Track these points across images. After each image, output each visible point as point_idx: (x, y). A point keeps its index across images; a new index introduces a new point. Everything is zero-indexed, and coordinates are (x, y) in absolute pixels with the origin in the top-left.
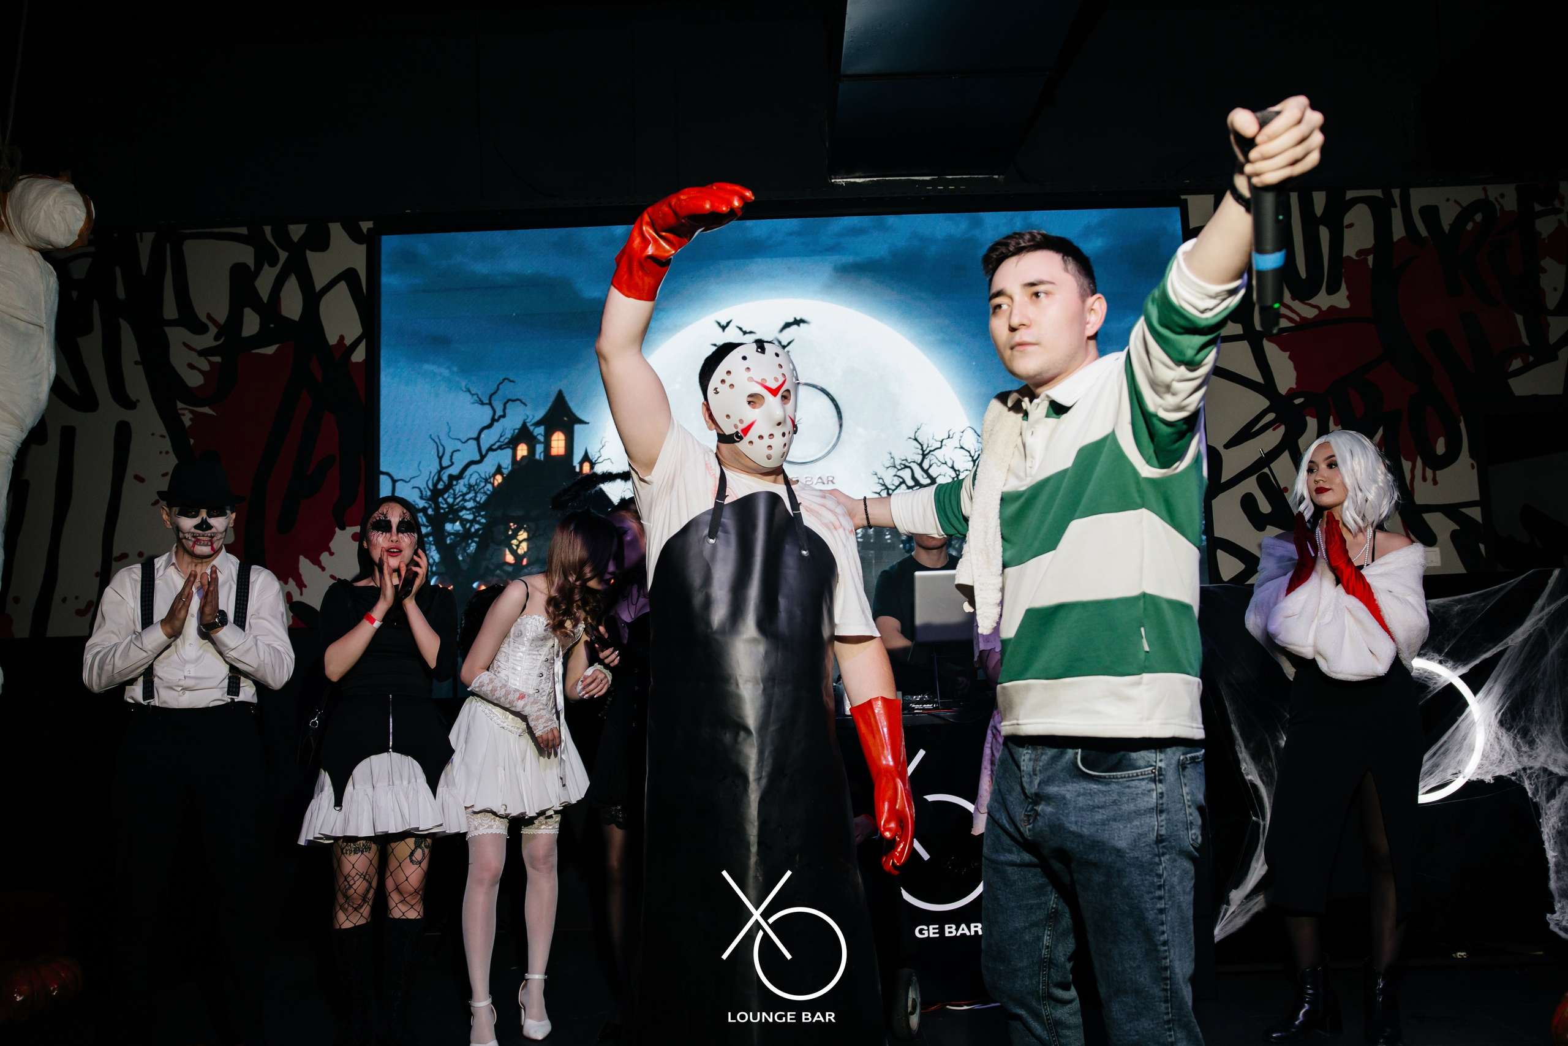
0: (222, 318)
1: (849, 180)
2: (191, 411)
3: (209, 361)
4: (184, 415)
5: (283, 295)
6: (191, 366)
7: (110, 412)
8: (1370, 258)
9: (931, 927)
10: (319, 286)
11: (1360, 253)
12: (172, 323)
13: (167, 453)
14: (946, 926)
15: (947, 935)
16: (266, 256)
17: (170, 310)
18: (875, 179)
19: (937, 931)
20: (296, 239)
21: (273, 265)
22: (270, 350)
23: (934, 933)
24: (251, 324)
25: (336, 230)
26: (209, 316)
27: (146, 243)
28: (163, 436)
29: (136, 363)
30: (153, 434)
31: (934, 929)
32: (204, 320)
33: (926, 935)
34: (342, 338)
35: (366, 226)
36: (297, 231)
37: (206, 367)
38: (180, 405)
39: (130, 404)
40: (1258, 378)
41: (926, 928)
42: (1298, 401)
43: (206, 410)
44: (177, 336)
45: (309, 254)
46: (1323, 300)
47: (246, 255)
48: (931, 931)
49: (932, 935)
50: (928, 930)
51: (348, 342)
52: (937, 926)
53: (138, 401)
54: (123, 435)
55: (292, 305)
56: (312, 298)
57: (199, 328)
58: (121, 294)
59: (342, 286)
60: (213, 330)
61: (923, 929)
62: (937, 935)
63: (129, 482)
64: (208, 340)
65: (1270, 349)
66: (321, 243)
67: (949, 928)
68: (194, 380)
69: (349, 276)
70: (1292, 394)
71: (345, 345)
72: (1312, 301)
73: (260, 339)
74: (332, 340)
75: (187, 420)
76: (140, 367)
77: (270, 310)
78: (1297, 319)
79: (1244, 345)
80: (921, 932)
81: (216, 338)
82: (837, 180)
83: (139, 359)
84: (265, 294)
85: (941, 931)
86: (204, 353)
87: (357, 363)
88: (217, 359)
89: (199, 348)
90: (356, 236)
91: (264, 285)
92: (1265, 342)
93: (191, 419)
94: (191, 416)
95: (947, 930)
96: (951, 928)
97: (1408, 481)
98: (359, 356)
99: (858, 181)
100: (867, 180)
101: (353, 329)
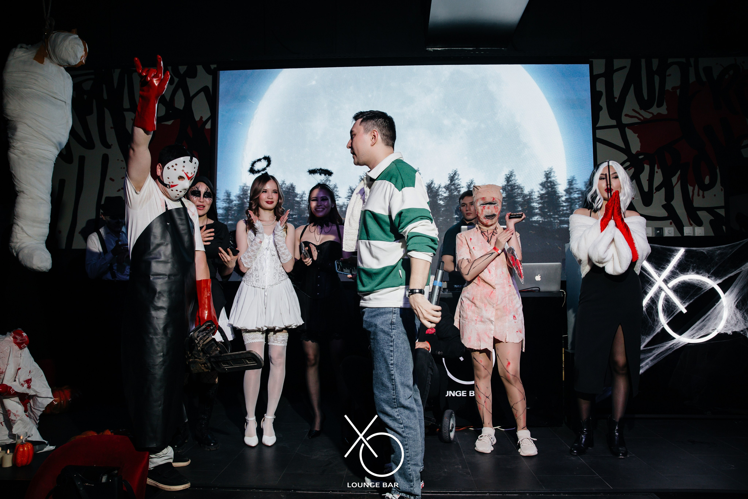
1: (434, 49)
5: (176, 98)
7: (100, 150)
8: (678, 91)
9: (463, 392)
11: (673, 88)
12: (127, 110)
14: (470, 392)
15: (470, 395)
17: (126, 104)
18: (447, 49)
19: (466, 393)
20: (182, 72)
22: (170, 123)
23: (464, 395)
24: (162, 111)
25: (200, 69)
27: (116, 73)
28: (122, 161)
29: (111, 128)
30: (118, 160)
31: (464, 392)
33: (460, 395)
34: (201, 118)
35: (213, 67)
36: (182, 69)
39: (109, 146)
40: (622, 145)
41: (460, 392)
42: (641, 157)
44: (129, 116)
45: (188, 79)
46: (655, 110)
48: (463, 394)
49: (463, 395)
50: (462, 393)
51: (204, 119)
52: (466, 391)
53: (112, 145)
54: (105, 160)
55: (180, 103)
56: (189, 100)
58: (105, 97)
59: (202, 94)
61: (459, 393)
62: (466, 396)
63: (107, 182)
65: (629, 132)
66: (193, 74)
67: (471, 392)
69: (205, 89)
70: (638, 154)
71: (203, 121)
72: (650, 111)
73: (166, 118)
74: (197, 119)
76: (113, 130)
77: (170, 105)
78: (642, 118)
79: (617, 131)
80: (458, 394)
82: (429, 49)
83: (112, 126)
84: (168, 97)
85: (468, 394)
87: (208, 129)
90: (209, 71)
92: (627, 129)
95: (470, 393)
96: (472, 392)
97: (691, 196)
98: (208, 126)
99: (438, 49)
100: (443, 49)
101: (207, 115)
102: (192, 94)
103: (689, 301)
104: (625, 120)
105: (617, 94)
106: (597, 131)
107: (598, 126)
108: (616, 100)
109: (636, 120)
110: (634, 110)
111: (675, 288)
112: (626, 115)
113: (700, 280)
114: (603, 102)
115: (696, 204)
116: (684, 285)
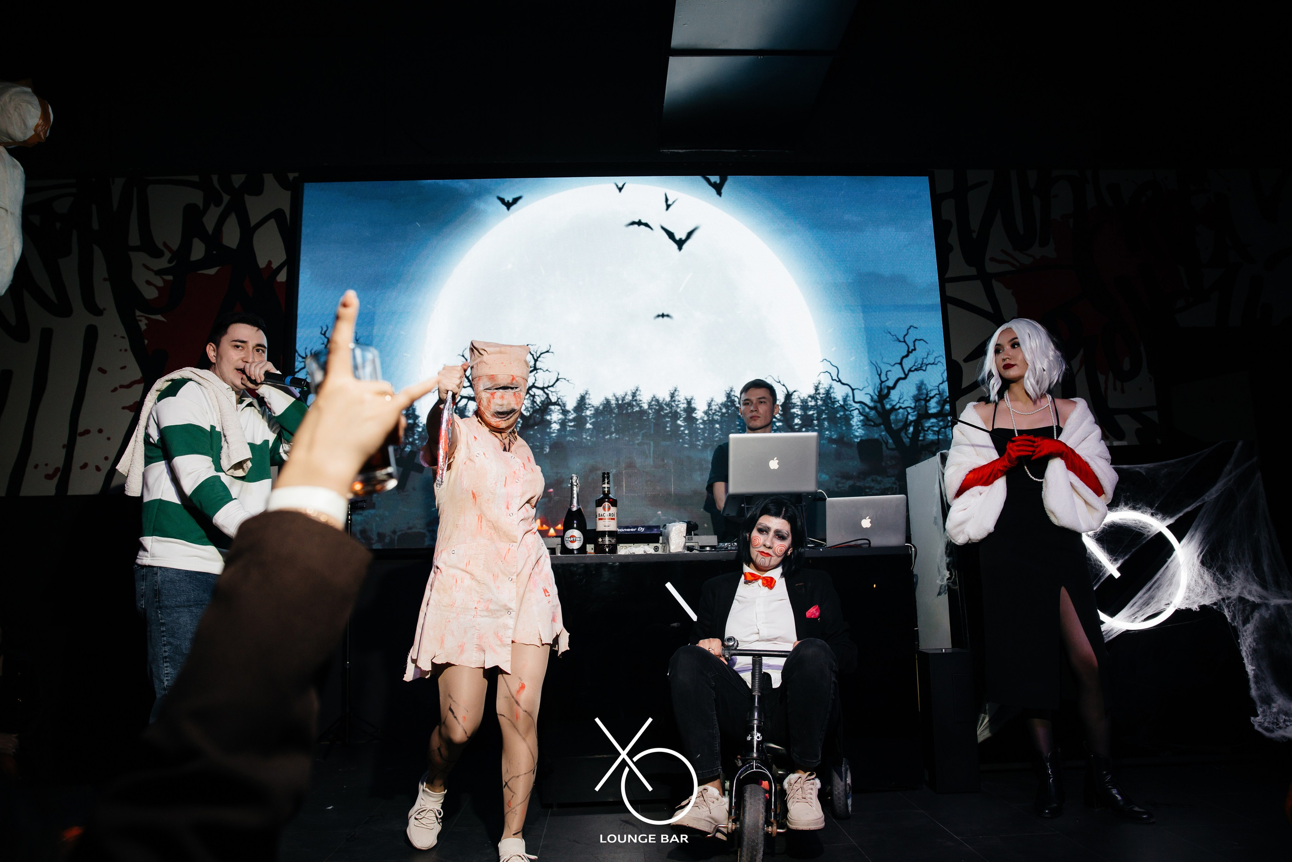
0: (175, 247)
1: (672, 150)
2: (147, 318)
3: (163, 279)
4: (141, 321)
5: (225, 229)
6: (149, 283)
7: (81, 318)
10: (253, 223)
11: (1063, 217)
12: (136, 249)
13: (126, 350)
16: (212, 198)
17: (134, 239)
20: (237, 185)
21: (218, 205)
22: (212, 271)
24: (198, 251)
25: (269, 180)
26: (165, 244)
27: (117, 186)
28: (123, 337)
29: (105, 279)
30: (115, 336)
32: (162, 247)
34: (270, 263)
35: (291, 176)
36: (238, 180)
37: (160, 284)
38: (138, 313)
39: (97, 312)
40: (988, 308)
43: (159, 317)
44: (138, 259)
45: (247, 197)
46: (1037, 251)
47: (197, 197)
51: (275, 266)
53: (105, 309)
54: (91, 335)
55: (231, 237)
56: (248, 232)
57: (156, 253)
58: (95, 226)
59: (272, 223)
60: (168, 255)
63: (94, 374)
64: (163, 263)
65: (998, 286)
66: (256, 188)
68: (151, 294)
69: (278, 215)
71: (272, 268)
73: (206, 262)
74: (262, 264)
75: (143, 325)
76: (108, 283)
77: (214, 240)
78: (1018, 265)
79: (978, 284)
81: (170, 261)
82: (664, 151)
83: (107, 276)
84: (210, 228)
86: (159, 273)
87: (281, 283)
88: (170, 278)
89: (155, 269)
90: (284, 184)
91: (210, 221)
92: (994, 282)
93: (146, 324)
94: (146, 322)
97: (1103, 390)
98: (282, 277)
99: (680, 151)
100: (687, 151)
101: (279, 256)
102: (253, 221)
103: (1124, 557)
104: (991, 268)
105: (975, 224)
106: (947, 285)
107: (946, 276)
108: (975, 235)
109: (1007, 268)
110: (1003, 251)
111: (1099, 535)
112: (992, 259)
113: (1138, 520)
114: (953, 239)
115: (1112, 404)
116: (1113, 529)
